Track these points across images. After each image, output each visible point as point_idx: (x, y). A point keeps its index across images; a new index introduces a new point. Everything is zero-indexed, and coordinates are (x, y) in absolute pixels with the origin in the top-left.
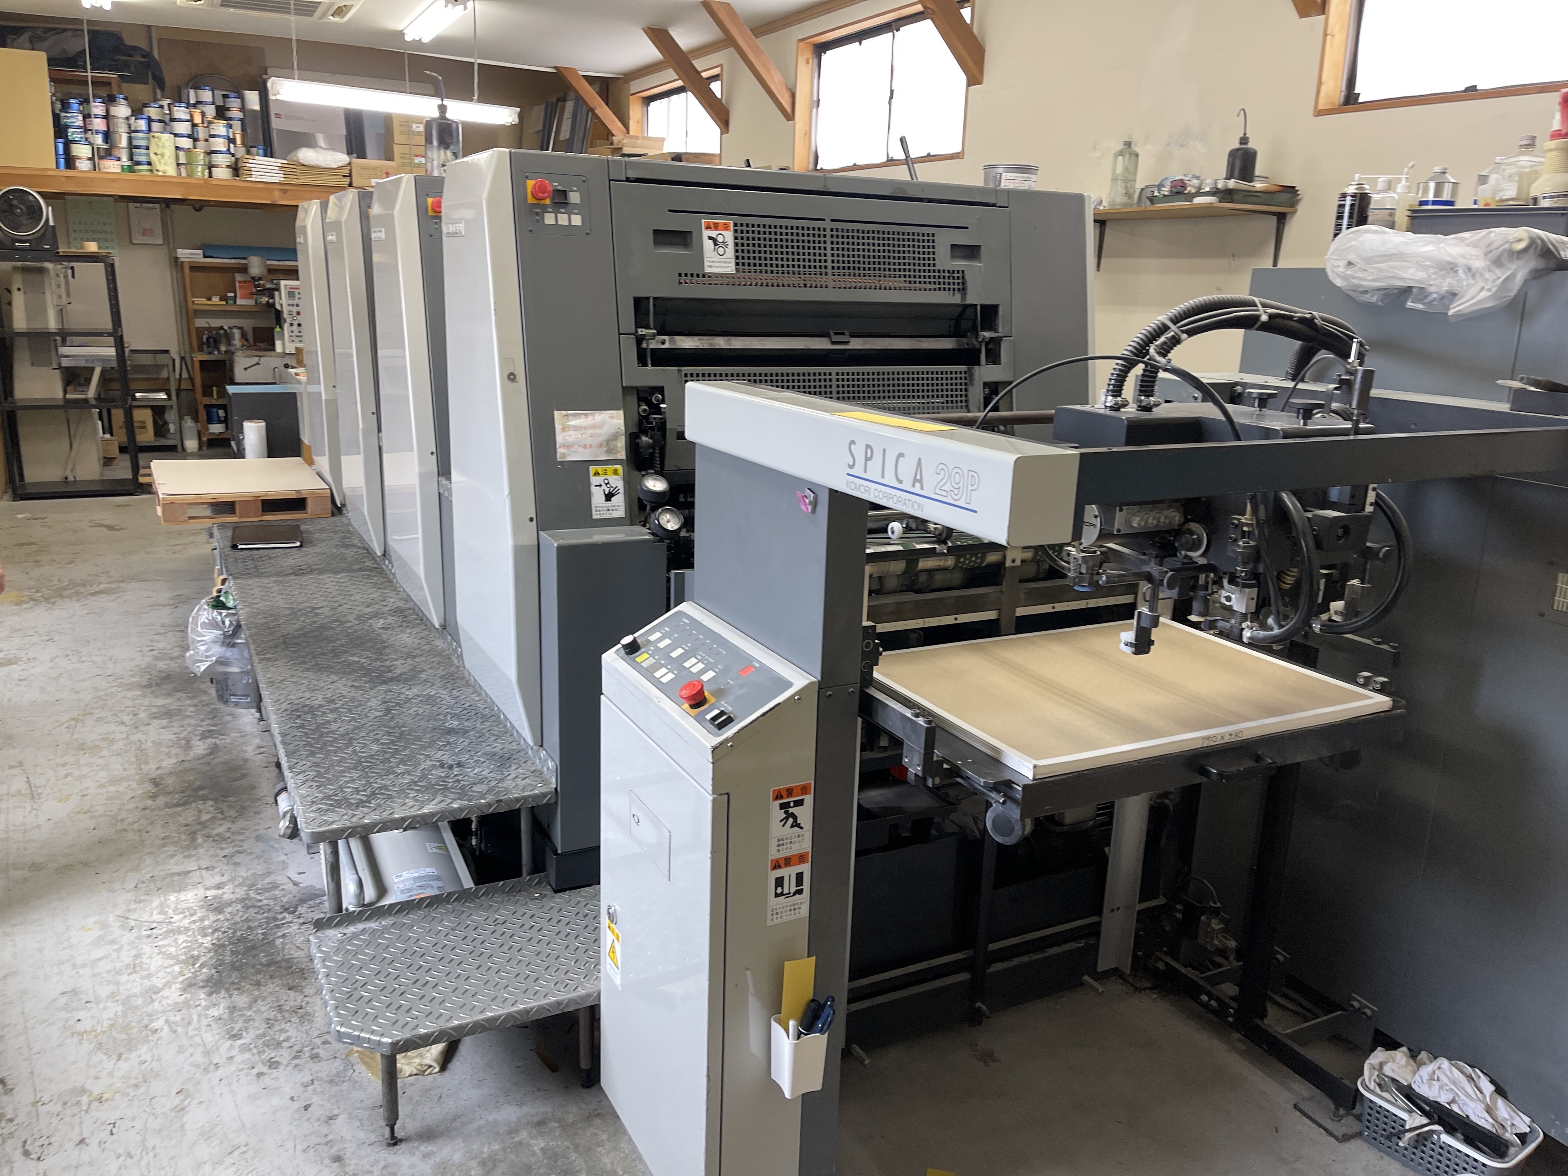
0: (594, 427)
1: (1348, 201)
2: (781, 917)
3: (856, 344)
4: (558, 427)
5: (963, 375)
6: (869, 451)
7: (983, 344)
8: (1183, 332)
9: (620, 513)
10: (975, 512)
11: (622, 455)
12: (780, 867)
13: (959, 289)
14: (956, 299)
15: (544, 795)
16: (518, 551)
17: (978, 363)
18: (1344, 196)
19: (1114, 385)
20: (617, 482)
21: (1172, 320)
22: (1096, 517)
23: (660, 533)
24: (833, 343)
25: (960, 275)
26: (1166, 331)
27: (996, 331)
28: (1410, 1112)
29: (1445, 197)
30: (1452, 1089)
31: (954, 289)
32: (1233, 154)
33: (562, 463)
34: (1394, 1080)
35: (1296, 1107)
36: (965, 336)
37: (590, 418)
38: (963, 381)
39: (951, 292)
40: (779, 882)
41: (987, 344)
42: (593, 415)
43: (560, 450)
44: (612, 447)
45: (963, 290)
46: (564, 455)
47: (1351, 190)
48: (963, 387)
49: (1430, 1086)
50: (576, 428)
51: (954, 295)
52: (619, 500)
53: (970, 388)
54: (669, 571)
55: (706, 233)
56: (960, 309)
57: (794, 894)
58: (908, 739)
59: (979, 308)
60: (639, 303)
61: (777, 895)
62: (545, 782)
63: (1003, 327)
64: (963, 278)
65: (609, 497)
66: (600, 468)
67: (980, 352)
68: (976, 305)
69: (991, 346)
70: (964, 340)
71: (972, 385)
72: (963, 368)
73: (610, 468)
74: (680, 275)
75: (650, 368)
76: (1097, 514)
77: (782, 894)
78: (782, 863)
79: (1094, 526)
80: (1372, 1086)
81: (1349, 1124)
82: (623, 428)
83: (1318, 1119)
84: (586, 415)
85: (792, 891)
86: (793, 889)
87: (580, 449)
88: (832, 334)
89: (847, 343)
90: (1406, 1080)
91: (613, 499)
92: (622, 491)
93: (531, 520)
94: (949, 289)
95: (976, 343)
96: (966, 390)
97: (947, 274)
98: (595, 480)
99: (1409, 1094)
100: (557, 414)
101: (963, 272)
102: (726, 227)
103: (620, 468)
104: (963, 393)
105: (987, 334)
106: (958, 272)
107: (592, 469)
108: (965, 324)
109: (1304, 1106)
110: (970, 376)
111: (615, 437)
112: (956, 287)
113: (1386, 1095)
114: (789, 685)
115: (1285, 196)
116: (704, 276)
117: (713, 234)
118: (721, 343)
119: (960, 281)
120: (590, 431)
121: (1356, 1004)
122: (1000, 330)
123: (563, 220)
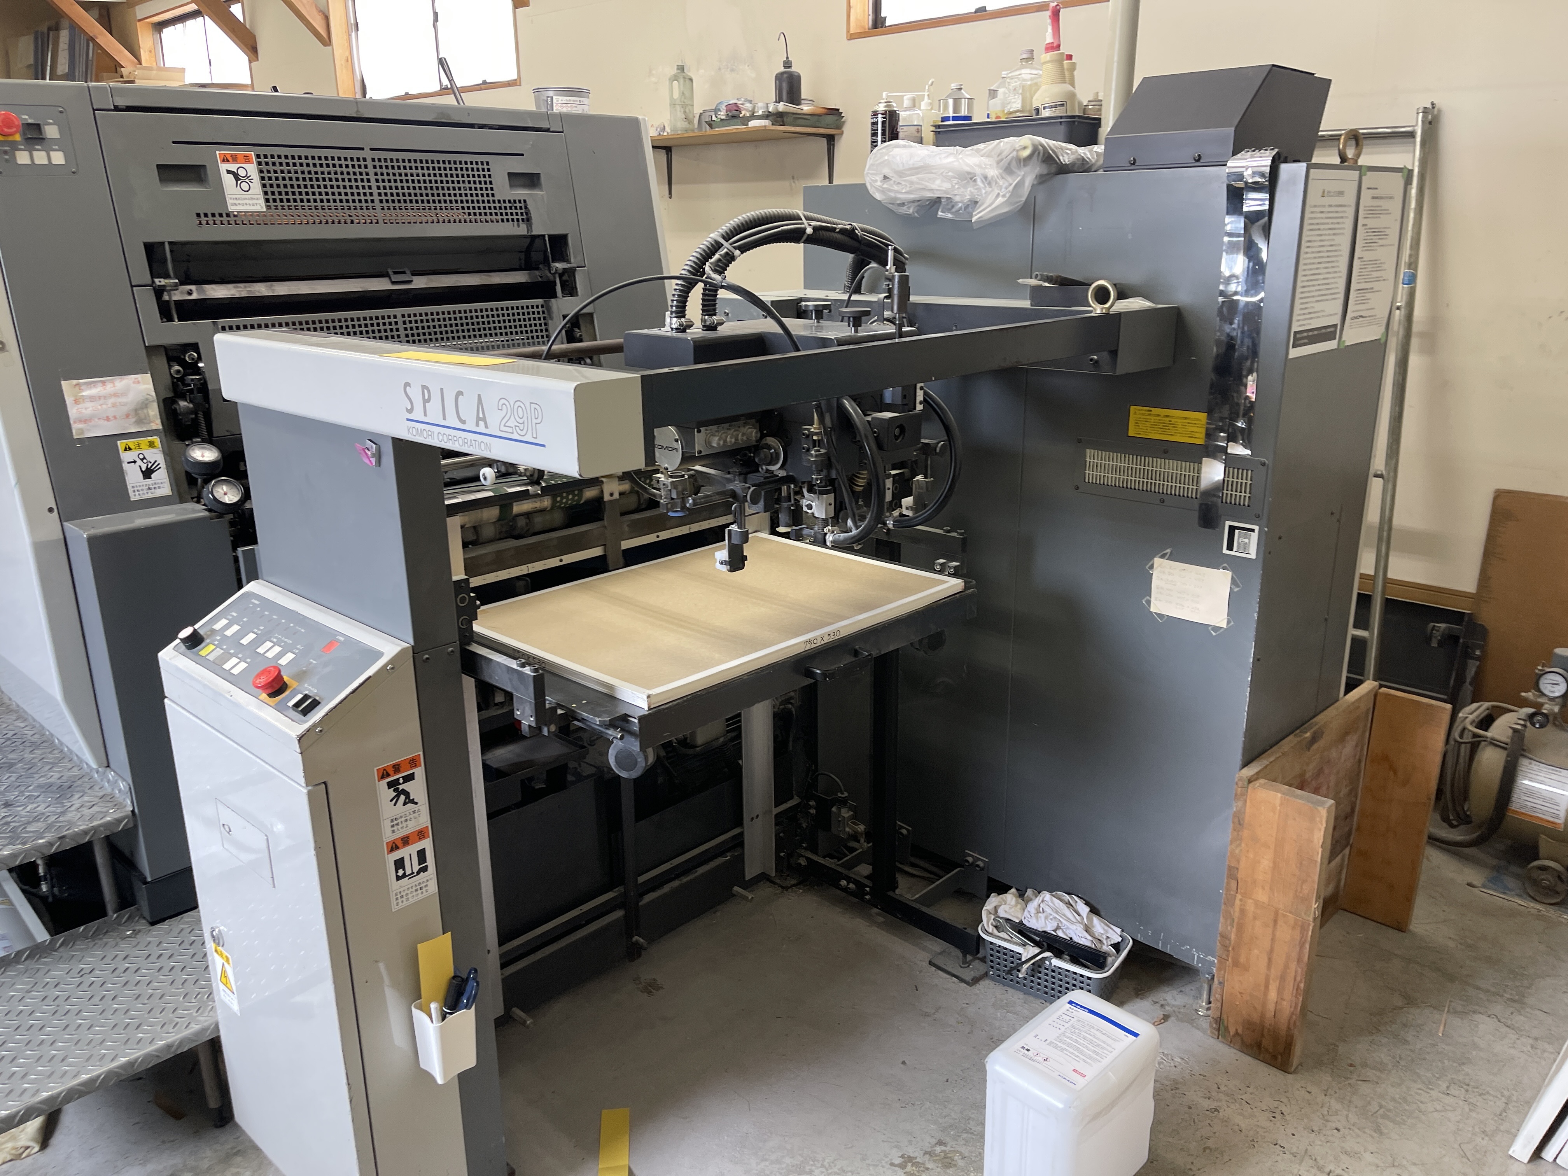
0: (115, 395)
1: (880, 119)
2: (407, 899)
3: (420, 283)
4: (69, 400)
5: (540, 309)
6: (426, 391)
7: (557, 276)
8: (735, 248)
9: (165, 490)
10: (544, 446)
11: (157, 424)
12: (397, 848)
13: (523, 220)
14: (522, 230)
15: (119, 821)
16: (40, 549)
17: (555, 296)
18: (875, 114)
19: (677, 307)
20: (156, 456)
21: (724, 237)
22: (677, 441)
23: (216, 507)
24: (393, 283)
25: (522, 204)
26: (720, 248)
27: (568, 261)
28: (1024, 945)
29: (964, 112)
30: (1055, 918)
31: (518, 220)
32: (779, 77)
33: (81, 440)
34: (1008, 920)
35: (931, 963)
36: (537, 269)
37: (109, 386)
38: (541, 315)
39: (516, 223)
40: (399, 864)
41: (561, 276)
42: (113, 382)
43: (76, 427)
44: (142, 416)
45: (528, 220)
46: (82, 431)
47: (881, 108)
48: (542, 321)
49: (1037, 919)
50: (92, 398)
51: (518, 226)
52: (161, 476)
53: (550, 322)
54: (234, 549)
55: (224, 167)
56: (528, 240)
57: (418, 873)
58: (517, 691)
59: (547, 236)
60: (152, 250)
61: (398, 878)
62: (118, 806)
63: (575, 257)
64: (526, 208)
65: (147, 474)
66: (131, 442)
67: (555, 285)
68: (544, 236)
69: (565, 277)
70: (537, 273)
71: (551, 318)
72: (540, 301)
73: (144, 441)
74: (198, 215)
75: (176, 322)
76: (677, 437)
77: (404, 876)
78: (399, 844)
79: (676, 450)
80: (990, 929)
81: (978, 967)
82: (154, 394)
83: (950, 970)
84: (103, 382)
85: (415, 870)
86: (416, 868)
87: (101, 422)
88: (391, 273)
89: (410, 282)
90: (1017, 918)
91: (153, 476)
92: (163, 465)
93: (51, 510)
94: (513, 220)
95: (549, 275)
96: (546, 324)
97: (508, 205)
98: (126, 456)
99: (1022, 930)
100: (65, 385)
101: (525, 201)
102: (247, 160)
103: (156, 439)
104: (543, 327)
105: (560, 266)
106: (520, 201)
107: (121, 444)
108: (536, 256)
109: (939, 961)
110: (547, 311)
111: (145, 405)
112: (520, 217)
113: (1002, 935)
114: (380, 654)
115: (830, 119)
116: (228, 215)
117: (233, 167)
118: (262, 289)
119: (523, 211)
120: (111, 401)
121: (970, 859)
122: (572, 260)
123: (40, 158)
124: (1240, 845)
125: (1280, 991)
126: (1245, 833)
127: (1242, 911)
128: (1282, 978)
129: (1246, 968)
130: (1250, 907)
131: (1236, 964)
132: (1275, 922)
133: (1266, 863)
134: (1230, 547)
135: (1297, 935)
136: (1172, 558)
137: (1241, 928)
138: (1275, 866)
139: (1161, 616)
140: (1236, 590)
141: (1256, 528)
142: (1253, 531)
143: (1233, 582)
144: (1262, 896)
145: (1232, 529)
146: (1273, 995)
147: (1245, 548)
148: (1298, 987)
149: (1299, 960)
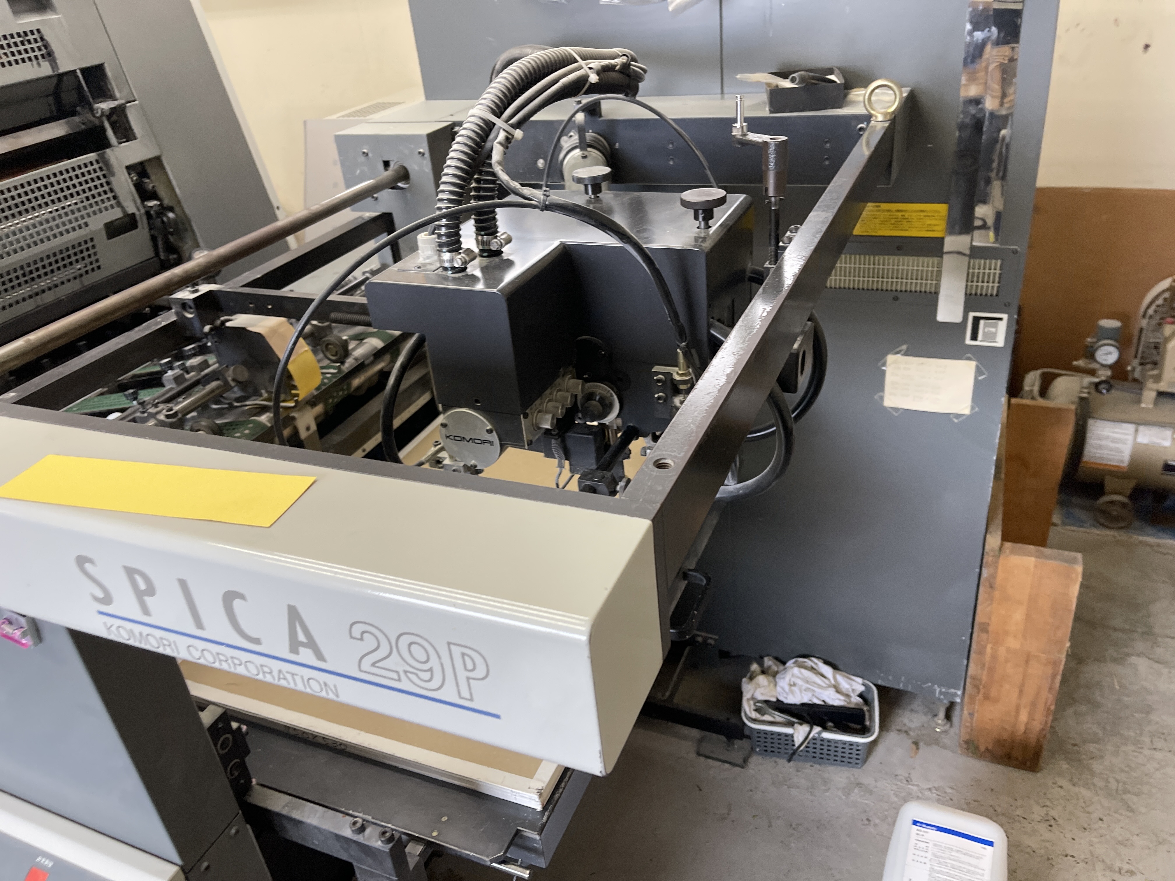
5: (96, 166)
6: (138, 578)
7: (105, 120)
8: (515, 126)
10: (497, 716)
13: (43, 56)
14: (45, 70)
17: (108, 145)
19: (448, 235)
21: (494, 113)
22: (490, 431)
25: (37, 36)
26: (491, 130)
27: (113, 98)
30: (808, 688)
31: (36, 57)
34: (766, 702)
35: (699, 754)
36: (74, 113)
38: (99, 173)
41: (109, 117)
45: (50, 56)
48: (103, 181)
49: (791, 692)
53: (112, 179)
56: (55, 81)
59: (79, 73)
63: (120, 91)
64: (42, 39)
67: (104, 130)
68: (74, 71)
69: (114, 118)
70: (77, 119)
71: (113, 174)
72: (92, 156)
76: (489, 427)
83: (720, 757)
90: (773, 696)
94: (30, 59)
95: (92, 119)
96: (108, 183)
97: (18, 40)
99: (779, 706)
101: (38, 31)
104: (106, 188)
105: (105, 106)
106: (32, 32)
108: (69, 97)
109: (705, 751)
110: (105, 164)
112: (38, 53)
119: (39, 44)
122: (118, 95)
124: (991, 604)
125: (1031, 715)
126: (997, 594)
127: (994, 657)
128: (1033, 705)
129: (997, 700)
130: (1002, 652)
131: (986, 697)
133: (1018, 616)
134: (974, 337)
135: (1049, 670)
136: (907, 353)
137: (992, 670)
138: (1028, 618)
139: (896, 409)
140: (981, 378)
141: (1005, 316)
142: (1000, 319)
143: (979, 371)
144: (1013, 643)
145: (977, 320)
146: (1023, 717)
147: (992, 337)
148: (1049, 709)
149: (1050, 688)
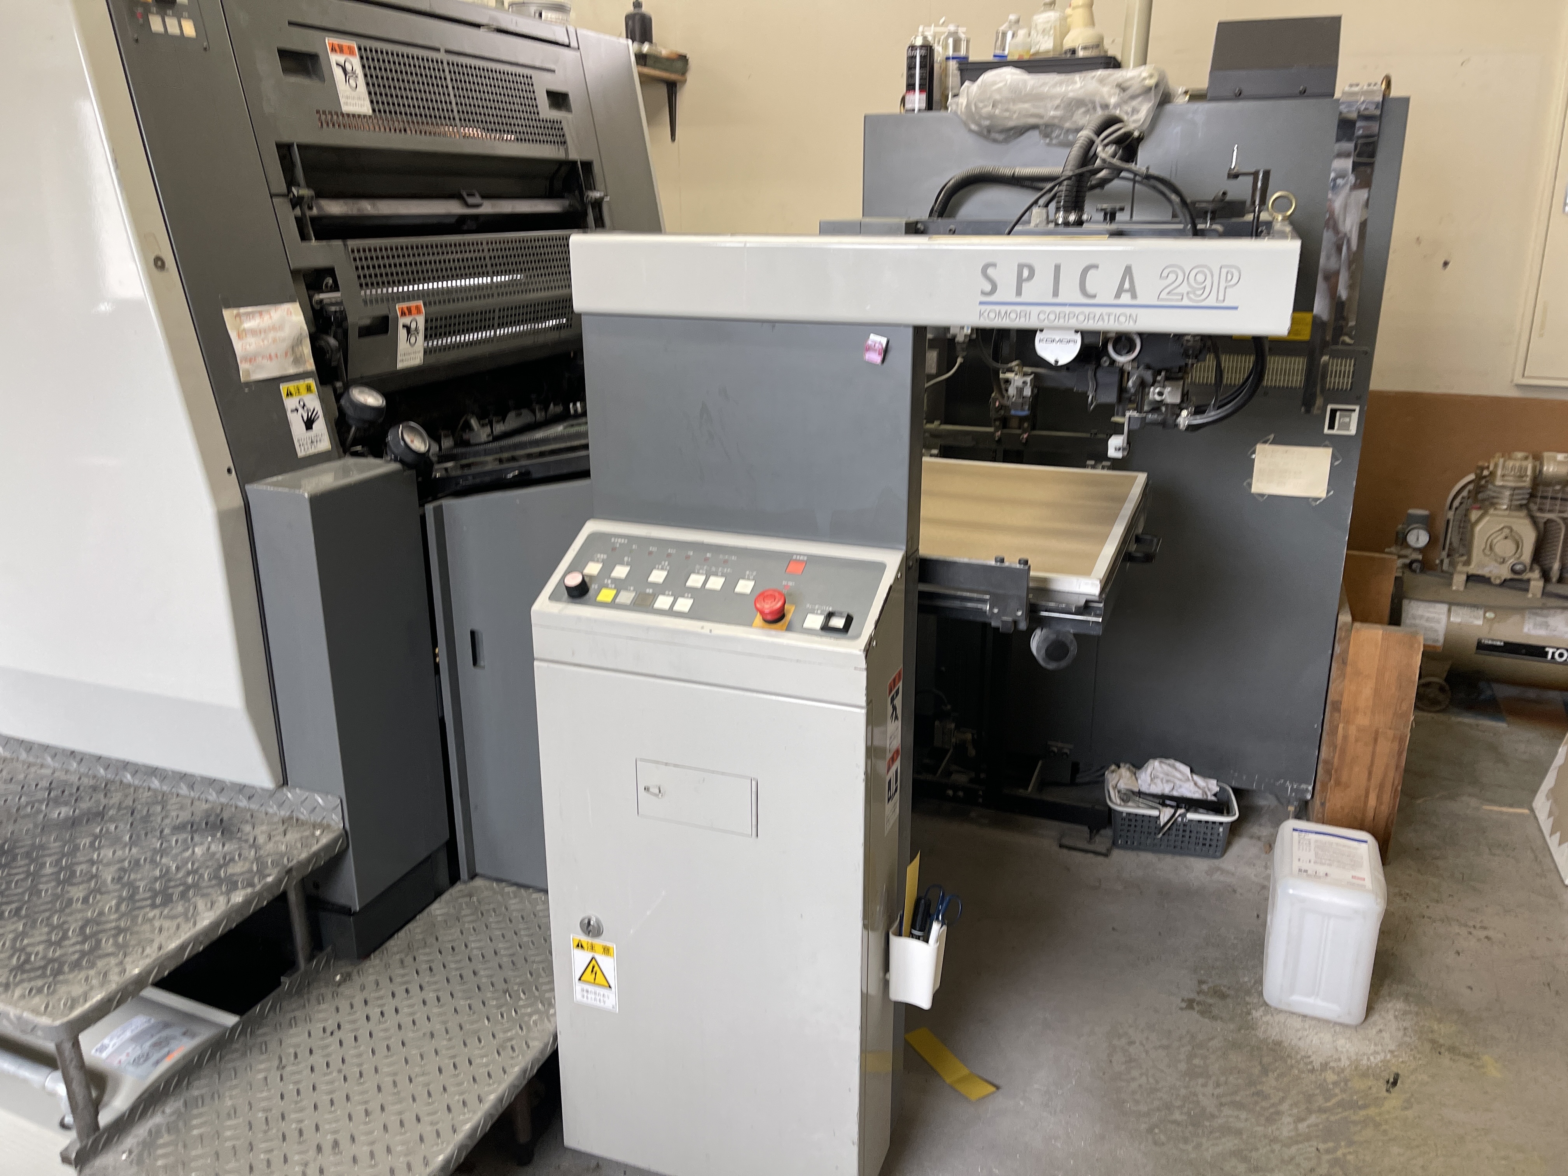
0: (273, 328)
3: (488, 208)
4: (233, 335)
7: (589, 205)
9: (325, 444)
10: (1236, 308)
11: (310, 365)
13: (561, 143)
14: (561, 154)
16: (223, 519)
18: (913, 47)
20: (313, 402)
24: (467, 205)
27: (596, 190)
28: (1160, 809)
31: (557, 142)
32: (629, 18)
33: (248, 384)
34: (1129, 791)
35: (1061, 846)
36: (564, 197)
37: (266, 317)
39: (556, 145)
41: (592, 205)
42: (268, 312)
43: (243, 366)
44: (298, 355)
46: (248, 373)
47: (919, 42)
50: (254, 332)
51: (559, 149)
52: (320, 426)
59: (579, 162)
60: (284, 150)
63: (599, 187)
64: (562, 129)
65: (309, 424)
66: (291, 386)
67: (587, 214)
68: (577, 162)
69: (596, 207)
73: (302, 384)
74: (318, 112)
75: (314, 242)
81: (1102, 841)
82: (305, 327)
83: (1083, 847)
84: (261, 313)
87: (266, 362)
88: (465, 194)
89: (477, 206)
90: (1136, 787)
91: (314, 426)
92: (320, 413)
93: (229, 471)
94: (554, 142)
95: (583, 204)
97: (549, 125)
98: (290, 403)
100: (228, 314)
103: (311, 382)
105: (590, 194)
107: (284, 388)
111: (298, 342)
113: (1131, 804)
116: (343, 115)
118: (368, 208)
120: (271, 335)
123: (172, 26)
124: (1343, 681)
125: (1379, 798)
126: (1349, 669)
127: (1345, 737)
128: (1381, 787)
129: (1347, 786)
130: (1353, 731)
131: (1338, 783)
132: (1376, 740)
133: (1367, 691)
134: (1331, 426)
135: (1396, 746)
136: (1275, 442)
137: (1343, 752)
138: (1377, 692)
139: (1262, 495)
140: (1337, 463)
141: (1357, 408)
142: (1354, 410)
143: (1334, 457)
144: (1362, 720)
145: (1333, 412)
146: (1372, 802)
147: (1347, 426)
148: (1396, 789)
149: (1397, 767)
